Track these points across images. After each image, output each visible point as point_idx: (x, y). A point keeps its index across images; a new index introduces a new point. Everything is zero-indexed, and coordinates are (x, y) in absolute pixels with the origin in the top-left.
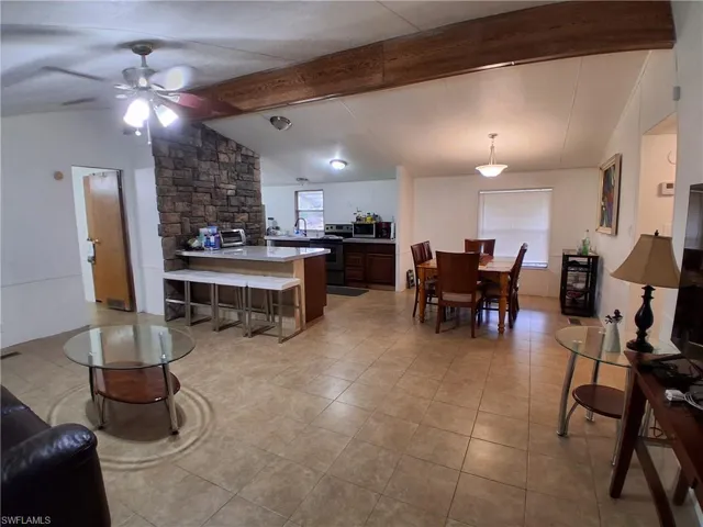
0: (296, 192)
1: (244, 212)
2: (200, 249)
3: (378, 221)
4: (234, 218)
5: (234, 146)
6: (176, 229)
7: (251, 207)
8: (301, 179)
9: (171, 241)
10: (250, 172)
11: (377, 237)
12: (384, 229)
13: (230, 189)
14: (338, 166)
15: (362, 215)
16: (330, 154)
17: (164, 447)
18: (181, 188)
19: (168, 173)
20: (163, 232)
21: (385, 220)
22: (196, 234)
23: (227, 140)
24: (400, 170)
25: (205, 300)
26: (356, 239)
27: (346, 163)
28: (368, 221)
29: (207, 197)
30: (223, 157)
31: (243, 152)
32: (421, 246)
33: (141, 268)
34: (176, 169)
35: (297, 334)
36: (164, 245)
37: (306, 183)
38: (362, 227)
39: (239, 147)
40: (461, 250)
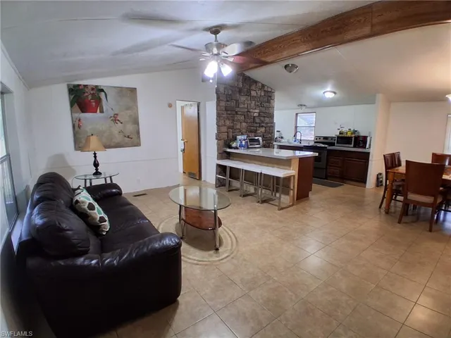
0: (297, 114)
1: (262, 126)
2: (236, 148)
3: (357, 134)
4: (256, 130)
5: (260, 85)
6: (225, 136)
7: (267, 123)
8: (301, 105)
9: (222, 142)
10: (269, 102)
11: (354, 147)
12: (361, 141)
13: (256, 113)
14: (329, 95)
15: (344, 130)
16: (323, 87)
17: (211, 256)
18: (229, 112)
19: (223, 104)
20: (218, 138)
21: (362, 134)
22: (235, 139)
23: (256, 82)
24: (380, 97)
25: (237, 178)
26: (337, 147)
27: (335, 93)
28: (349, 135)
29: (242, 118)
30: (253, 93)
31: (266, 88)
32: (393, 155)
33: (206, 157)
34: (228, 101)
35: (290, 206)
36: (218, 144)
37: (304, 107)
38: (343, 139)
39: (263, 86)
40: (429, 161)
